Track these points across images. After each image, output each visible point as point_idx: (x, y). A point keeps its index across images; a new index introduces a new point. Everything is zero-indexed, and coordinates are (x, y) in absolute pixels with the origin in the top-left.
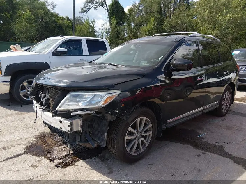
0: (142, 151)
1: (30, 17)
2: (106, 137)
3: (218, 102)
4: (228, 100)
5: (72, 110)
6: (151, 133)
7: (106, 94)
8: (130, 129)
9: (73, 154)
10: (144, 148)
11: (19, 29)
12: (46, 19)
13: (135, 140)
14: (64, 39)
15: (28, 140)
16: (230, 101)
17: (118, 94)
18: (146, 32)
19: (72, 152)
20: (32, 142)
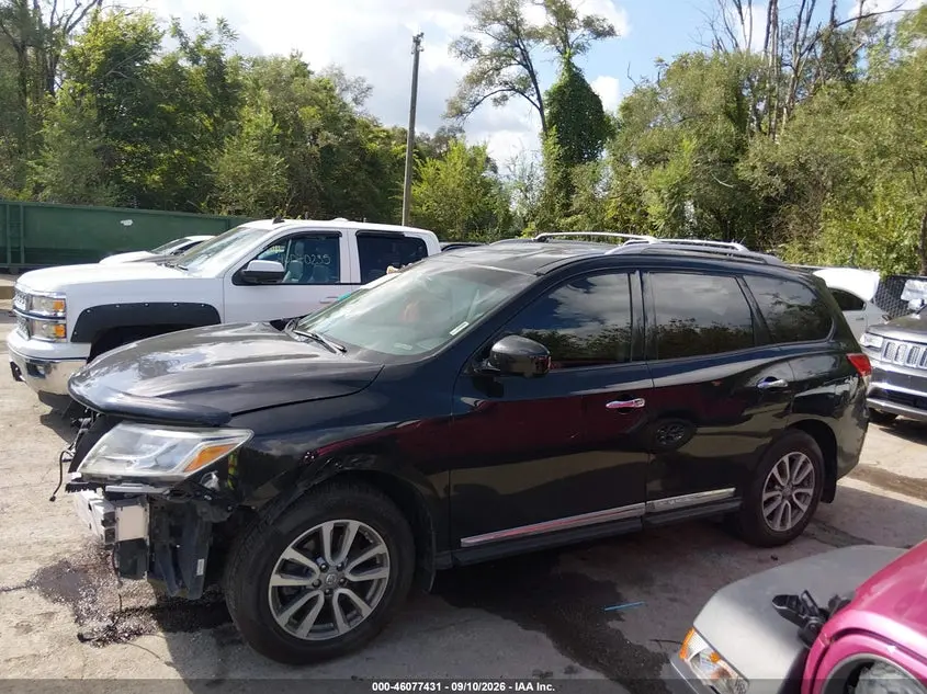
0: (342, 633)
1: (269, 131)
2: (200, 571)
3: (732, 490)
4: (797, 486)
5: (111, 476)
6: (384, 573)
7: (204, 440)
8: (290, 553)
9: (152, 609)
10: (352, 623)
11: (231, 170)
12: (327, 138)
13: (312, 590)
14: (280, 230)
15: (60, 548)
16: (810, 491)
17: (240, 442)
18: (659, 191)
19: (153, 602)
20: (67, 556)
